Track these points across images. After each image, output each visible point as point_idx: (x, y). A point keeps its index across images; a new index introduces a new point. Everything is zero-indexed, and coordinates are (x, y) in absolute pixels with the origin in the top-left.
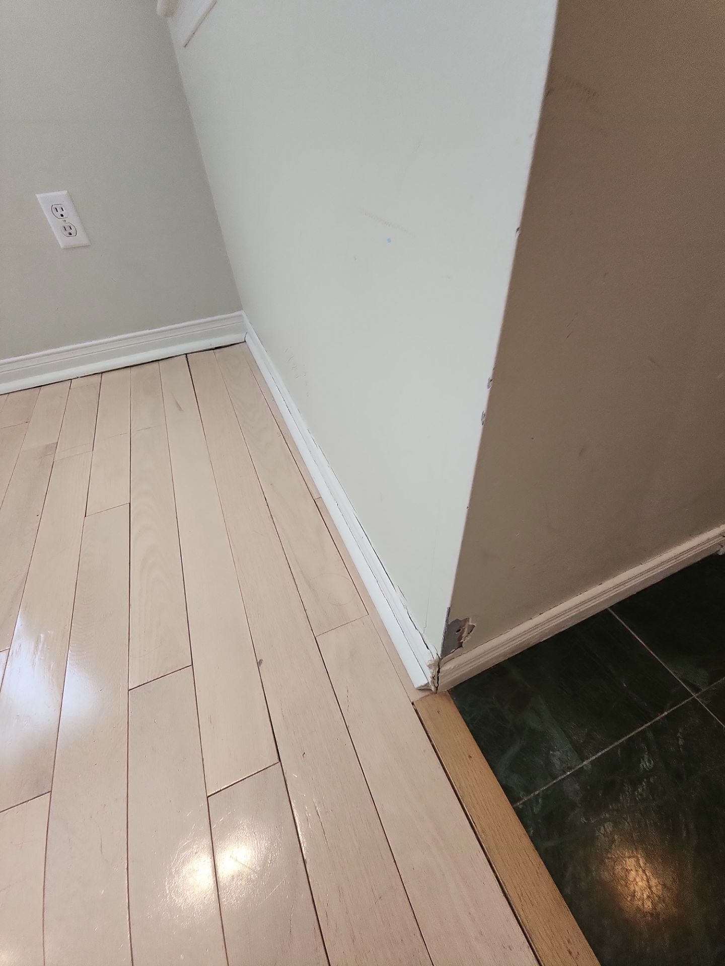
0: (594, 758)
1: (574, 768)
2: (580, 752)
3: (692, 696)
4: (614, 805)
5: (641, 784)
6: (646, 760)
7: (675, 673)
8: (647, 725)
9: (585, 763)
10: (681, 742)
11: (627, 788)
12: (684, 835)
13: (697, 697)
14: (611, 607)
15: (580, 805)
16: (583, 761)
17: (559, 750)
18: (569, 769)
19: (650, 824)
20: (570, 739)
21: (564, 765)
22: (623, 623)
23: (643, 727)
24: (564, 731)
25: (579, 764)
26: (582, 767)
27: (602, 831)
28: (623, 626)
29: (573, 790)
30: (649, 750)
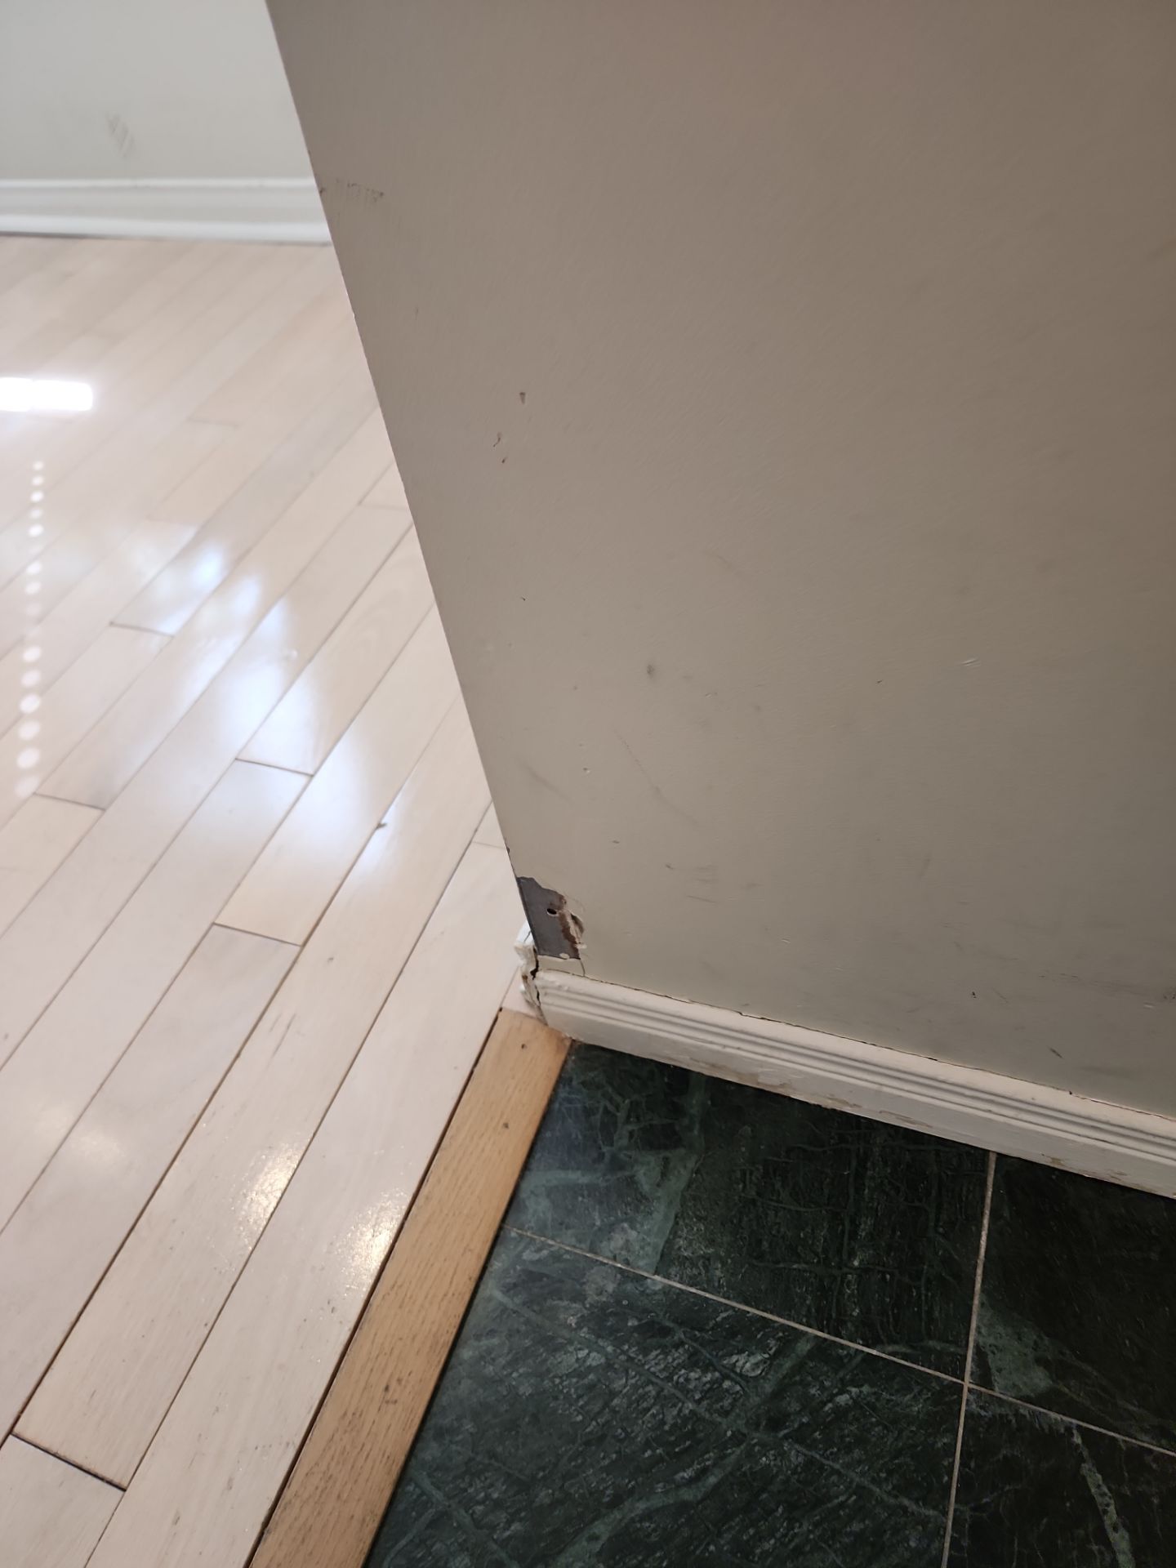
0: (679, 1286)
1: (632, 1268)
2: (666, 1261)
3: (963, 1380)
4: (634, 1349)
5: (705, 1371)
6: (753, 1360)
7: (978, 1328)
8: (820, 1334)
9: (657, 1278)
10: (843, 1399)
11: (678, 1356)
12: (686, 1475)
13: (970, 1390)
14: (1001, 1157)
15: (588, 1306)
16: (657, 1273)
17: (639, 1232)
18: (627, 1263)
19: (654, 1416)
20: (671, 1237)
21: (624, 1253)
22: (989, 1194)
23: (810, 1330)
24: (677, 1223)
25: (648, 1272)
26: (647, 1278)
27: (582, 1354)
28: (983, 1198)
29: (601, 1285)
30: (773, 1357)
